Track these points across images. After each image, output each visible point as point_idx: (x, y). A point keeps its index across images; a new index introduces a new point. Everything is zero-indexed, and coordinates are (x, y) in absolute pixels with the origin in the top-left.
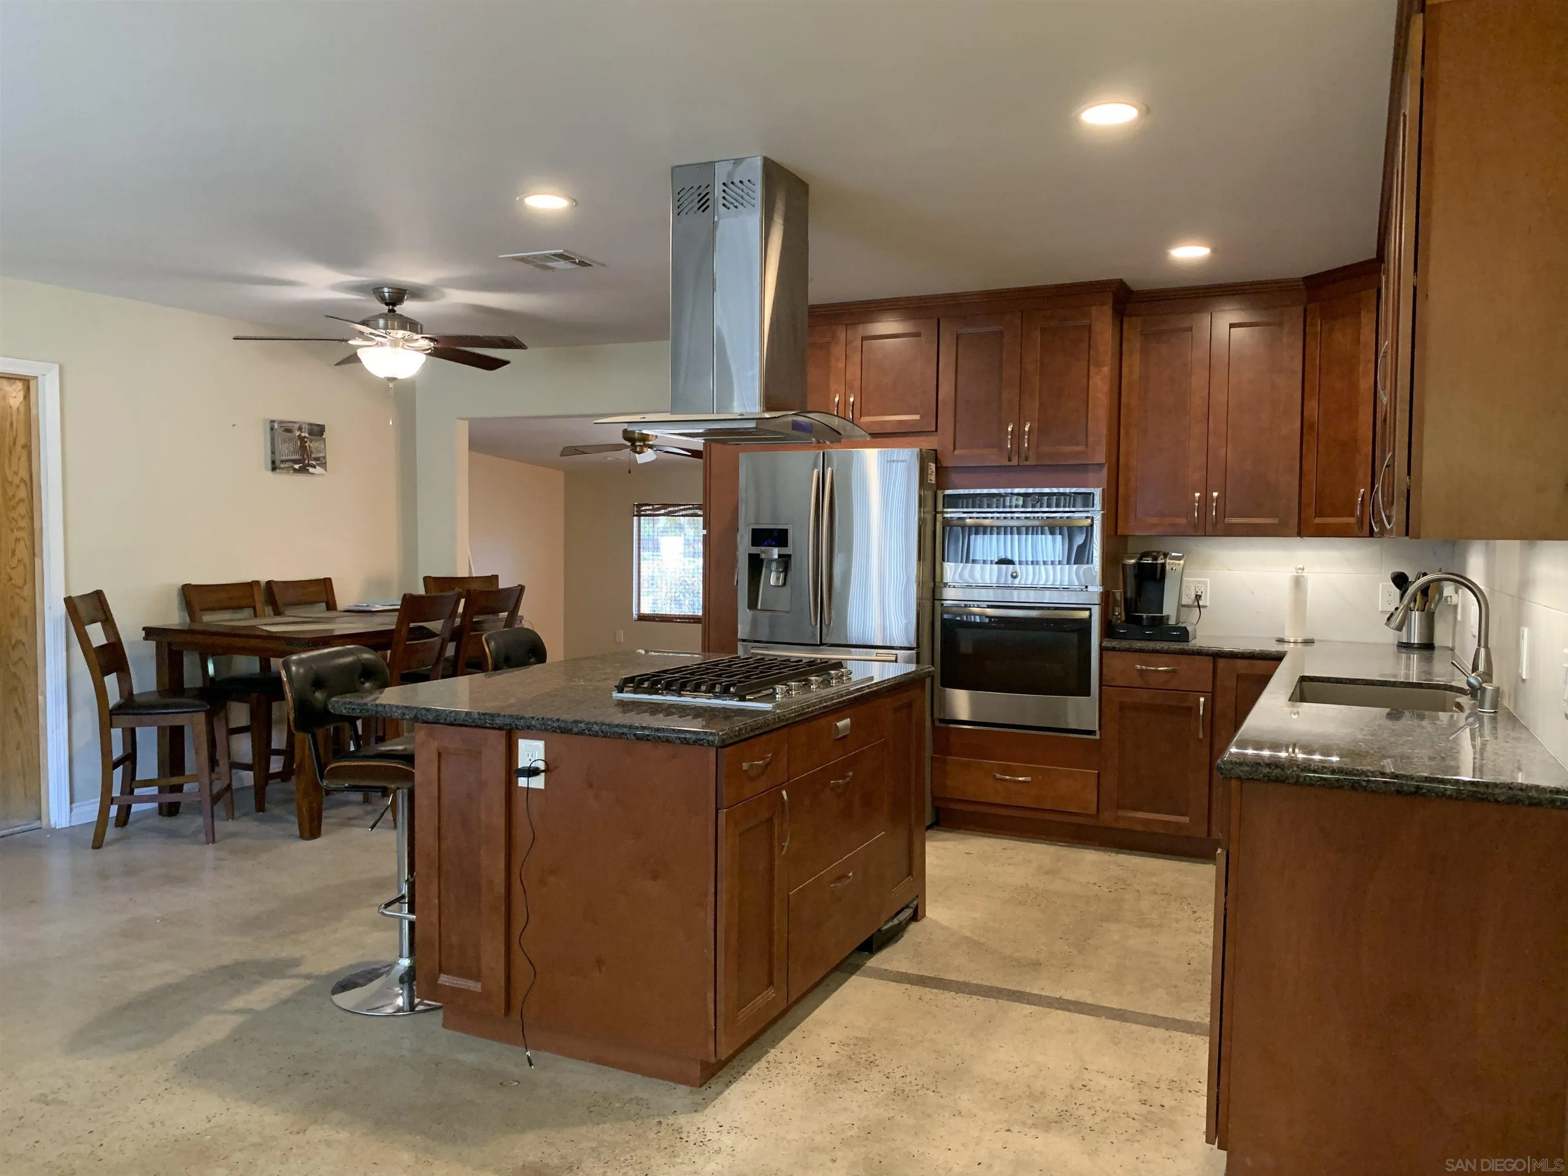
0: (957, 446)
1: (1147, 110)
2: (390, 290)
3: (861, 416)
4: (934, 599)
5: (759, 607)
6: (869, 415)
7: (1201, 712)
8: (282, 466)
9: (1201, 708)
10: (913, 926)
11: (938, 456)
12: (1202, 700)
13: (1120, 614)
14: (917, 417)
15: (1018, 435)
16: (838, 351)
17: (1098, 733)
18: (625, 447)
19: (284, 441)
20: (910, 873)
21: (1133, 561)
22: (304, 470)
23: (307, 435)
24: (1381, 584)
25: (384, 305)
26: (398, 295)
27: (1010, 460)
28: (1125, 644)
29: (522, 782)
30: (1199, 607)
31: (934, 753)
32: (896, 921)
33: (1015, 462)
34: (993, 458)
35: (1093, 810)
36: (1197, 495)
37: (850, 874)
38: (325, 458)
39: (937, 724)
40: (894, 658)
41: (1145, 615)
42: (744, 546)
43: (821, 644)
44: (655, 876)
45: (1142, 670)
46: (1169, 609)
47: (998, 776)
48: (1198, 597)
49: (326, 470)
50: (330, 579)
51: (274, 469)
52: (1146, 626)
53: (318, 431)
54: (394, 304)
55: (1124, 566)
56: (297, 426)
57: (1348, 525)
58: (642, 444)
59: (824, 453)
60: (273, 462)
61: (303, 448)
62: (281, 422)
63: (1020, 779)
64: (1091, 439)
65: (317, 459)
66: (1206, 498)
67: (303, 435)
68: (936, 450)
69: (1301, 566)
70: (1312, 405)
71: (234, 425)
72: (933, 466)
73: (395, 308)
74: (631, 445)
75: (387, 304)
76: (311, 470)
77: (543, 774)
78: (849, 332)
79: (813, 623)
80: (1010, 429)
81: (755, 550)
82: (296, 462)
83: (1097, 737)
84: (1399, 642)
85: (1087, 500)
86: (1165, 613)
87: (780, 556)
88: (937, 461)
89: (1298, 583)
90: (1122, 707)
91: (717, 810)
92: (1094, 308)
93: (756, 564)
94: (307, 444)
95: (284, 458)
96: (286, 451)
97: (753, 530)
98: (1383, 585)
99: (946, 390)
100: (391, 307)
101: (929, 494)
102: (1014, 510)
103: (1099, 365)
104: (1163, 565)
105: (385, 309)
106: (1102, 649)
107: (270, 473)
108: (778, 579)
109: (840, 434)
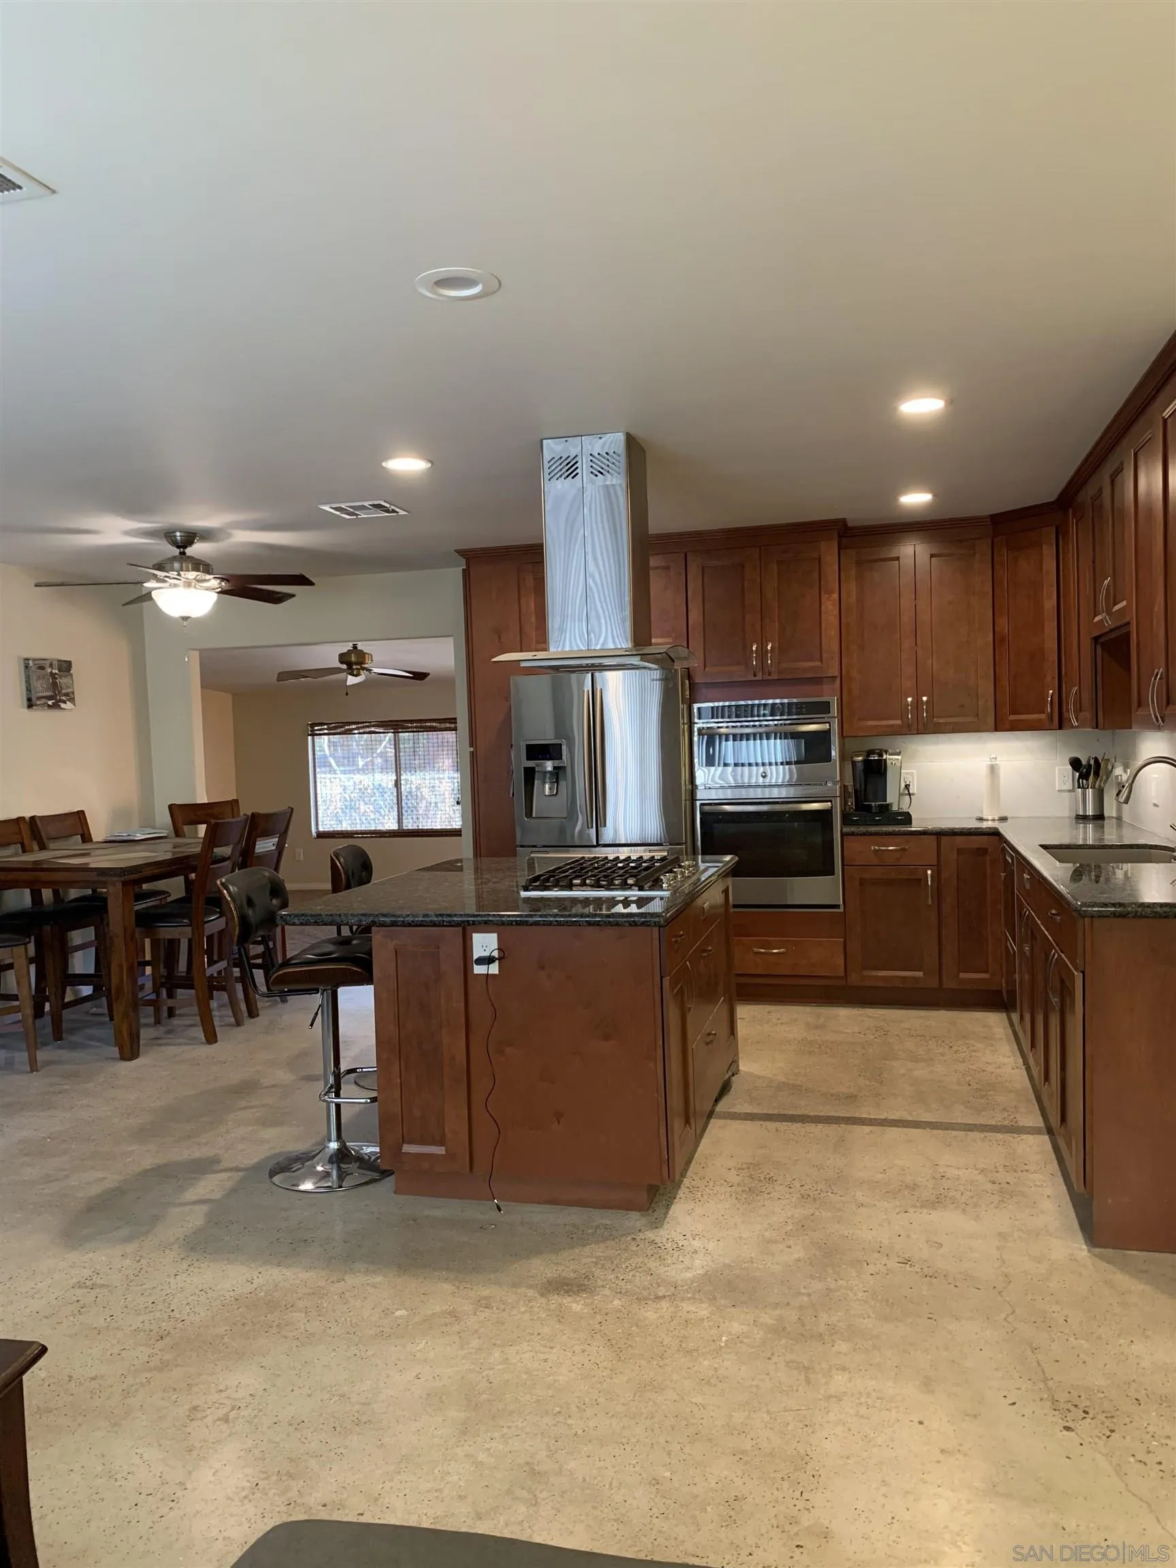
0: (707, 664)
1: (950, 402)
2: (182, 533)
5: (534, 816)
7: (929, 883)
8: (37, 702)
9: (929, 879)
11: (690, 673)
12: (929, 872)
13: (852, 804)
14: (670, 640)
15: (762, 653)
17: (842, 907)
18: (342, 670)
19: (38, 678)
20: (732, 1033)
21: (860, 758)
22: (56, 706)
23: (57, 672)
24: (1057, 768)
25: (176, 548)
26: (190, 537)
27: (755, 676)
28: (863, 829)
29: (479, 970)
30: (909, 794)
33: (759, 677)
34: (739, 673)
35: (842, 974)
36: (910, 699)
38: (73, 693)
41: (873, 804)
42: (519, 761)
43: (598, 845)
44: (607, 1038)
45: (875, 850)
46: (891, 798)
47: (755, 950)
48: (907, 787)
49: (74, 705)
50: (84, 812)
51: (30, 706)
52: (876, 813)
53: (66, 667)
54: (185, 547)
55: (854, 763)
56: (49, 663)
57: (1040, 720)
58: (359, 667)
60: (29, 700)
61: (54, 684)
62: (34, 660)
63: (775, 951)
64: (825, 655)
65: (67, 695)
66: (917, 702)
67: (54, 671)
68: (688, 669)
69: (993, 756)
70: (1003, 622)
72: (687, 682)
73: (186, 550)
74: (349, 668)
75: (178, 547)
76: (62, 705)
77: (497, 961)
80: (754, 649)
81: (531, 764)
82: (49, 698)
83: (841, 910)
84: (1077, 815)
85: (824, 708)
86: (889, 801)
87: (555, 768)
88: (689, 677)
89: (993, 770)
90: (862, 882)
91: (661, 978)
92: (822, 543)
93: (530, 776)
94: (57, 681)
95: (38, 695)
96: (40, 687)
97: (529, 746)
98: (1059, 769)
99: (695, 616)
100: (182, 550)
101: (685, 707)
102: (762, 718)
103: (830, 592)
104: (885, 760)
105: (176, 551)
106: (843, 835)
107: (27, 711)
108: (551, 789)
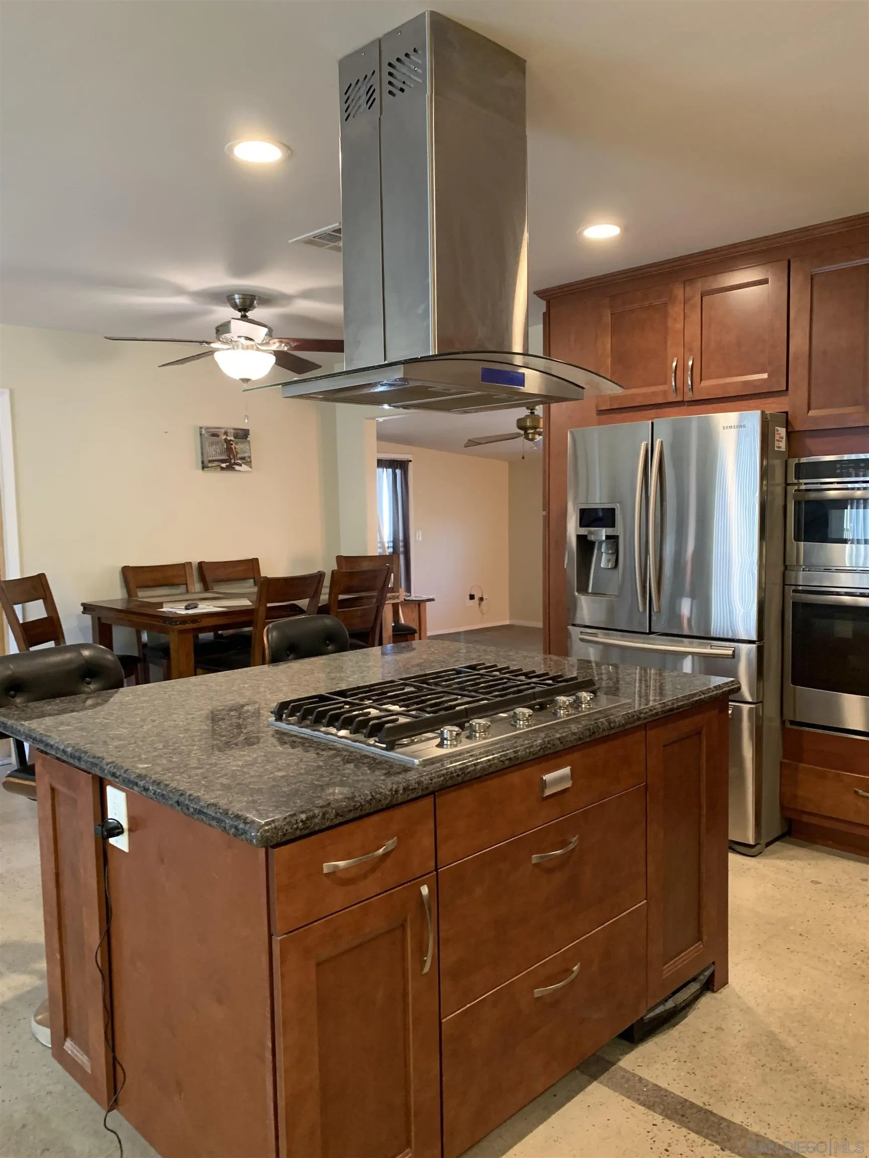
0: (812, 405)
2: (241, 296)
3: (701, 380)
4: (784, 584)
5: (590, 590)
6: (710, 378)
8: (210, 465)
10: (707, 1000)
11: (789, 418)
14: (765, 376)
16: (676, 310)
18: (519, 435)
19: (212, 444)
20: (700, 939)
22: (230, 468)
23: (232, 438)
25: (237, 312)
31: (784, 757)
32: (670, 1004)
37: (575, 968)
38: (250, 457)
39: (788, 725)
40: (730, 652)
42: (573, 528)
43: (651, 633)
49: (251, 467)
50: (257, 559)
51: (203, 468)
53: (243, 435)
54: (246, 310)
56: (223, 431)
59: (652, 424)
60: (203, 462)
61: (229, 450)
62: (207, 428)
65: (243, 458)
67: (229, 438)
68: (787, 413)
71: (166, 432)
72: (782, 431)
73: (247, 314)
74: (525, 433)
75: (240, 310)
76: (237, 468)
77: (127, 834)
78: (688, 288)
79: (641, 609)
81: (583, 531)
82: (223, 461)
87: (608, 537)
88: (787, 424)
93: (586, 546)
94: (233, 446)
95: (211, 458)
96: (214, 452)
97: (581, 510)
99: (799, 341)
100: (243, 312)
101: (778, 464)
105: (239, 314)
107: (200, 471)
108: (609, 561)
109: (583, 388)
